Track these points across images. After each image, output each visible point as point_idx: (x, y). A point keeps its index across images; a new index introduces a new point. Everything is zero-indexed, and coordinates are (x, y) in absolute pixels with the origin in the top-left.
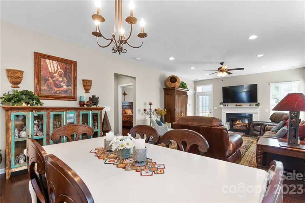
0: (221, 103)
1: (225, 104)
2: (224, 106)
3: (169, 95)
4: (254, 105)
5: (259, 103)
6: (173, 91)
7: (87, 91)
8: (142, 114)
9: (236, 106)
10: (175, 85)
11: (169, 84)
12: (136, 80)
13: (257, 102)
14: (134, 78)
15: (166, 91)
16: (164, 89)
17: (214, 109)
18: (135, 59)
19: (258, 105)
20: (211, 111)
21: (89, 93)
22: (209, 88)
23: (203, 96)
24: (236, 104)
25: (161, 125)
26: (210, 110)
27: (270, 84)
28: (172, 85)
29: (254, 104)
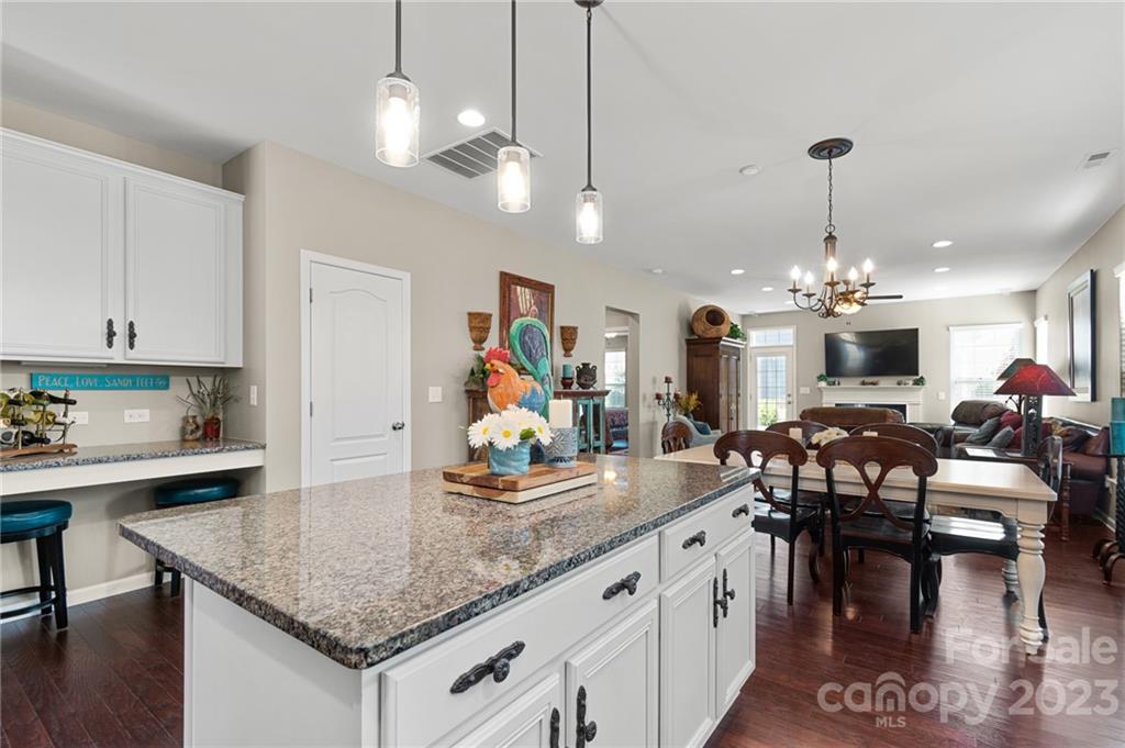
0: (820, 378)
1: (832, 379)
2: (829, 384)
3: (701, 356)
4: (911, 382)
5: (922, 378)
6: (716, 345)
7: (567, 351)
8: (649, 406)
9: (863, 383)
10: (718, 330)
11: (702, 328)
12: (638, 322)
13: (917, 374)
14: (634, 316)
15: (692, 347)
16: (689, 342)
17: (801, 392)
18: (650, 271)
19: (920, 382)
20: (790, 399)
21: (571, 356)
22: (786, 336)
23: (769, 358)
24: (862, 379)
25: (707, 433)
26: (789, 395)
27: (951, 328)
28: (712, 332)
29: (910, 380)
